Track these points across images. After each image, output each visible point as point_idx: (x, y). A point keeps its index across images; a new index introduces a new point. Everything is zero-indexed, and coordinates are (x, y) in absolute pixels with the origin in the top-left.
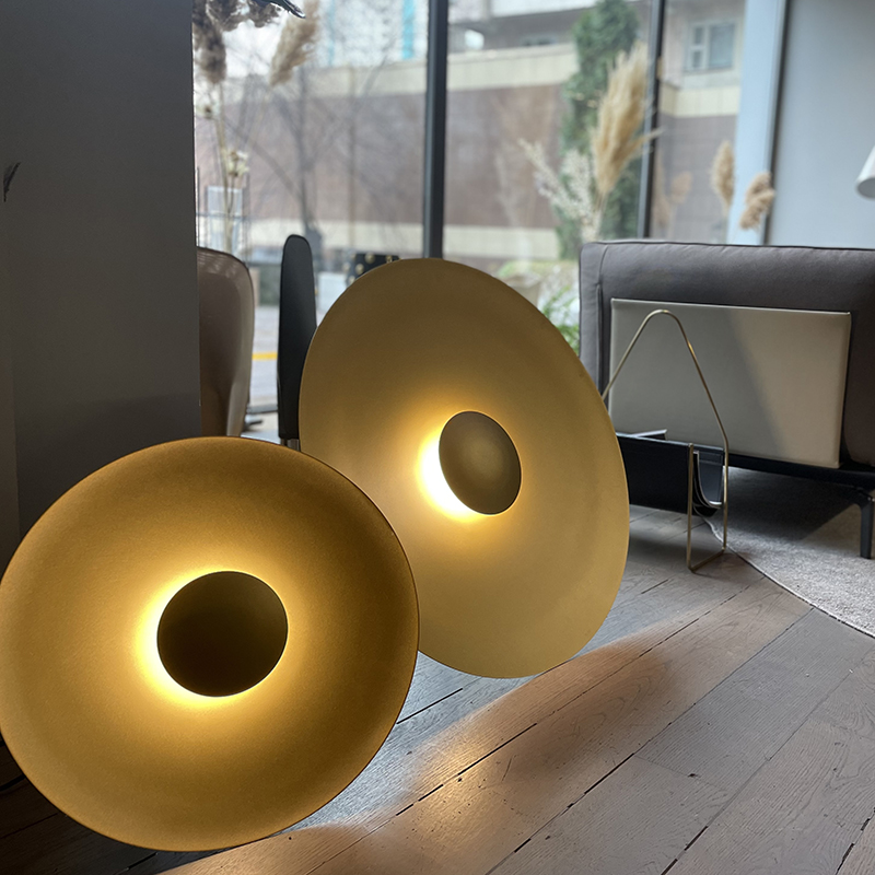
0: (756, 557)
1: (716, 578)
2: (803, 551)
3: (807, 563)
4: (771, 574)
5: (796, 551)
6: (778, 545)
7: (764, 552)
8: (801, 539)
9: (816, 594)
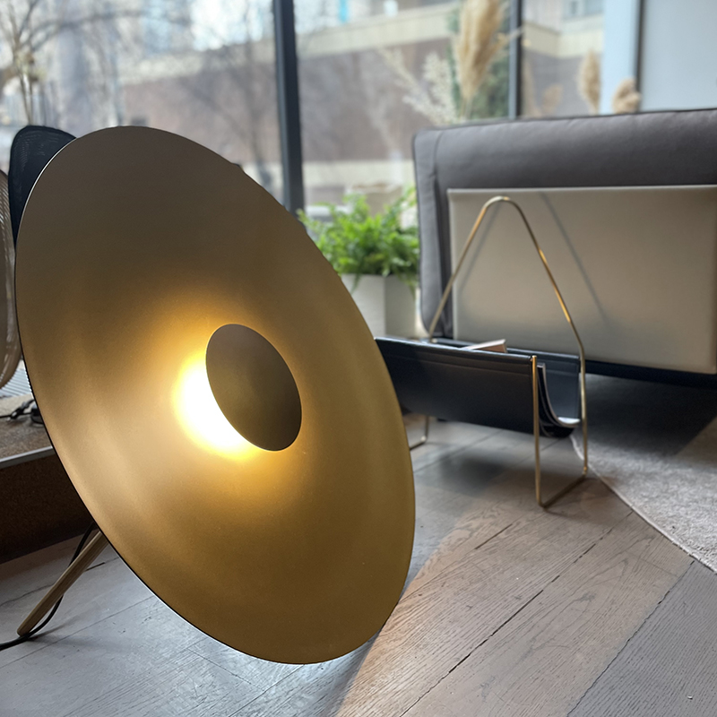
0: (622, 483)
1: (573, 517)
2: (679, 471)
3: (684, 489)
4: (640, 508)
5: (670, 472)
6: (650, 463)
7: (632, 475)
8: (675, 453)
9: (696, 538)
